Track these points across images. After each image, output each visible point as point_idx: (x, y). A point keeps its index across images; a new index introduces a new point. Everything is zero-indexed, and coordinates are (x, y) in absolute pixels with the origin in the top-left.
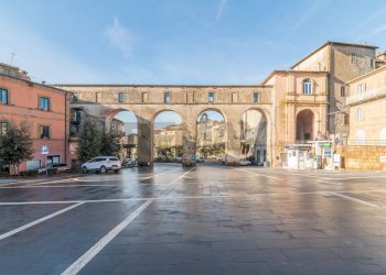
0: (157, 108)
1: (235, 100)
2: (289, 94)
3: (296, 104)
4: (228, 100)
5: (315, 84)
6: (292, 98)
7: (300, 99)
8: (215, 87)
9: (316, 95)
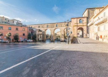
0: (46, 29)
1: (62, 26)
2: (75, 24)
3: (77, 26)
4: (60, 26)
5: (83, 20)
6: (76, 25)
7: (78, 25)
8: (58, 23)
9: (83, 23)
